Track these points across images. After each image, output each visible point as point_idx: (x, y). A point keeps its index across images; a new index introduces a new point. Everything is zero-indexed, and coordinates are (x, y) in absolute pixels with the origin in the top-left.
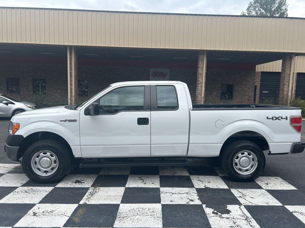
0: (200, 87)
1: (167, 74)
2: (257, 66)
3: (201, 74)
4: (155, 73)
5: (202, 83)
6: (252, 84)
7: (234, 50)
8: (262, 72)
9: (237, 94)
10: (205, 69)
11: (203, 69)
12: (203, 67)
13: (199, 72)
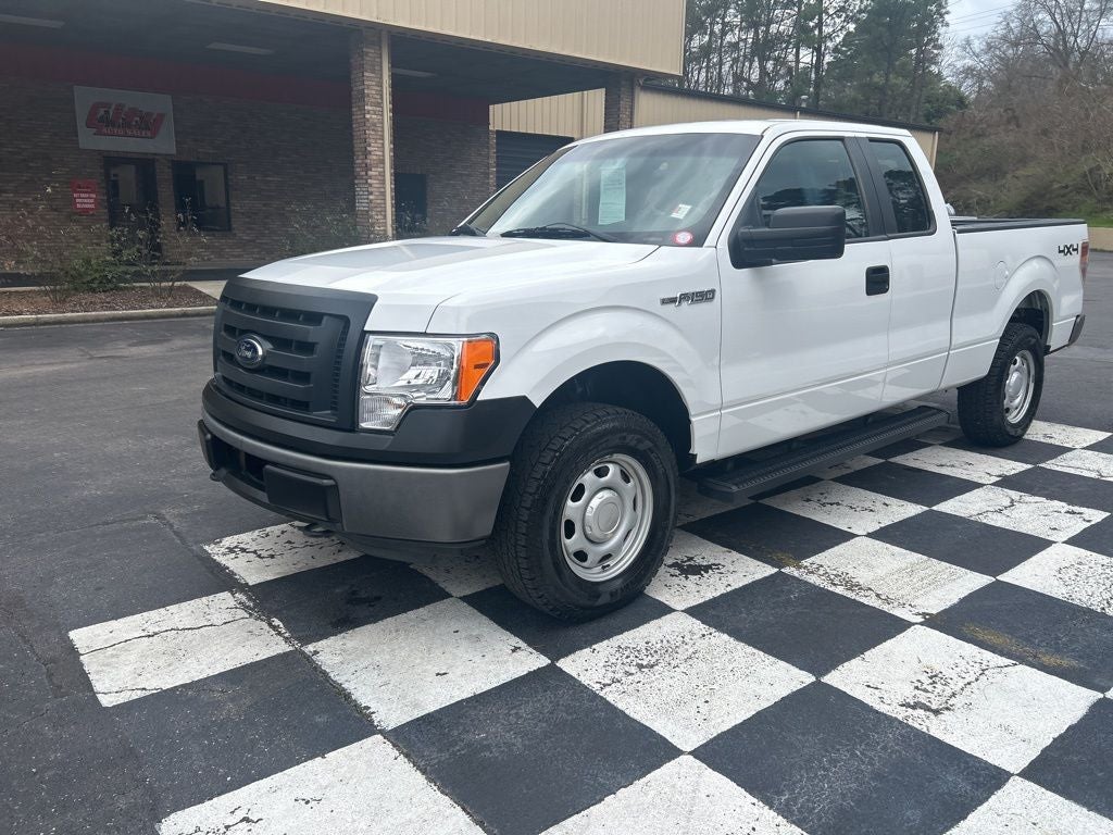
0: (375, 177)
1: (161, 117)
2: (491, 107)
3: (374, 125)
4: (102, 112)
5: (384, 163)
6: (482, 173)
7: (488, 40)
8: (497, 131)
9: (439, 210)
10: (387, 106)
11: (380, 105)
12: (382, 98)
13: (368, 116)
